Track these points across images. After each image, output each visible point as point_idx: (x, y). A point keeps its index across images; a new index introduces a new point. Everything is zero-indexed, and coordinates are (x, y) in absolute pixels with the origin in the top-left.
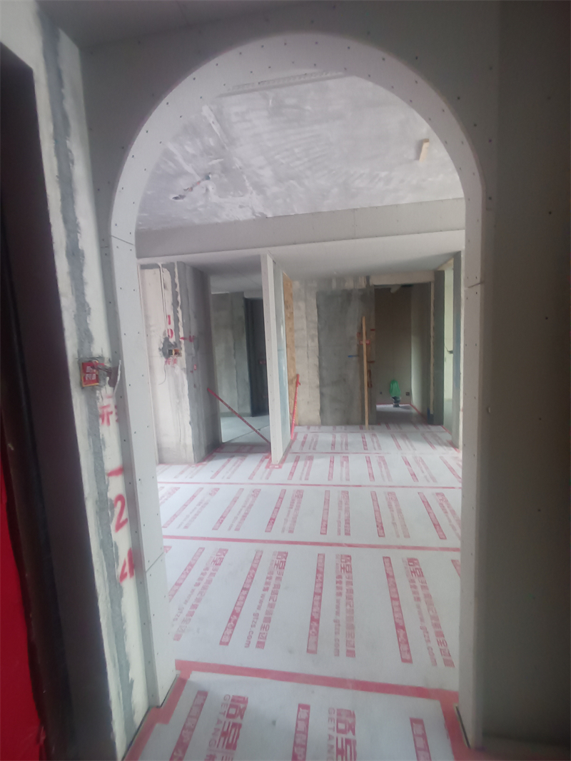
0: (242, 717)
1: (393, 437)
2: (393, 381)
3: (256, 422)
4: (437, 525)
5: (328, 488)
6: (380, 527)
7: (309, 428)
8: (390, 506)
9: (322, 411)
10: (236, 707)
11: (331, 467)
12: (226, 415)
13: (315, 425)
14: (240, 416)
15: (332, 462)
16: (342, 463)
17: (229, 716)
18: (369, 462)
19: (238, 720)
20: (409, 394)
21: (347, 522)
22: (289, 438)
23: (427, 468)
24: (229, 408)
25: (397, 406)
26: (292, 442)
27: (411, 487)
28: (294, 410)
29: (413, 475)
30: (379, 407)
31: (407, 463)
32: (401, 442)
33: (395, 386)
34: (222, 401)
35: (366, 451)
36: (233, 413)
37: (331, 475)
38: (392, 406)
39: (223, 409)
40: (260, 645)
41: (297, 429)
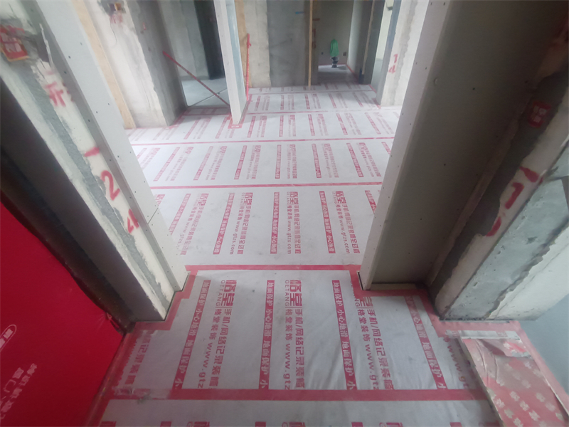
0: (234, 290)
1: (330, 96)
2: (334, 41)
3: (213, 84)
4: (358, 167)
5: (279, 143)
6: (318, 170)
7: (261, 90)
8: (326, 154)
9: (271, 73)
10: (230, 286)
11: (281, 125)
12: (186, 79)
13: (266, 87)
14: (199, 80)
15: (282, 121)
16: (290, 121)
17: (226, 291)
18: (310, 119)
19: (232, 292)
20: (346, 54)
21: (295, 168)
22: (245, 99)
23: (355, 123)
24: (188, 72)
25: (335, 66)
26: (248, 103)
27: (342, 139)
28: (247, 72)
29: (344, 129)
30: (320, 67)
31: (340, 119)
32: (336, 101)
33: (335, 45)
34: (180, 66)
35: (308, 110)
36: (192, 77)
37: (281, 131)
38: (331, 66)
39: (182, 73)
40: (240, 252)
41: (251, 91)
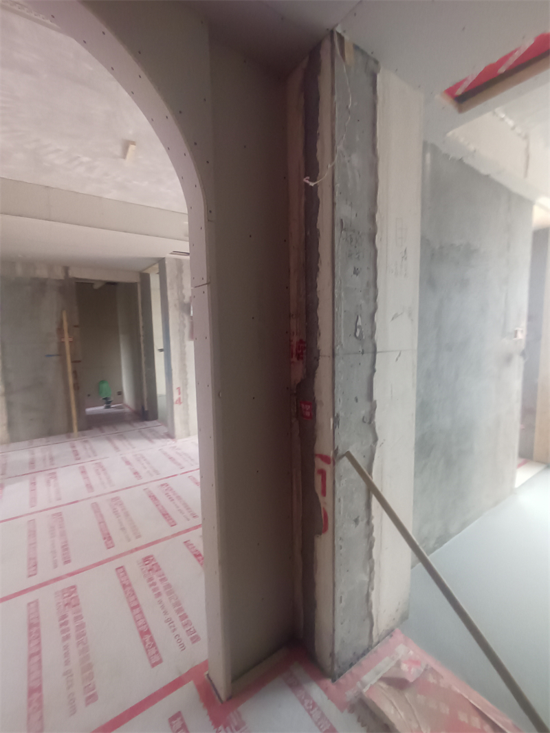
1: (109, 439)
2: (103, 382)
4: (165, 515)
5: (31, 517)
6: (108, 538)
8: (115, 512)
11: (33, 490)
15: (34, 484)
16: (48, 482)
18: (83, 472)
20: (120, 393)
21: (65, 548)
23: (148, 463)
25: (108, 407)
27: (135, 486)
29: (136, 473)
30: (89, 410)
31: (128, 463)
32: (119, 443)
33: (105, 386)
35: (78, 462)
37: (33, 501)
38: (103, 407)
